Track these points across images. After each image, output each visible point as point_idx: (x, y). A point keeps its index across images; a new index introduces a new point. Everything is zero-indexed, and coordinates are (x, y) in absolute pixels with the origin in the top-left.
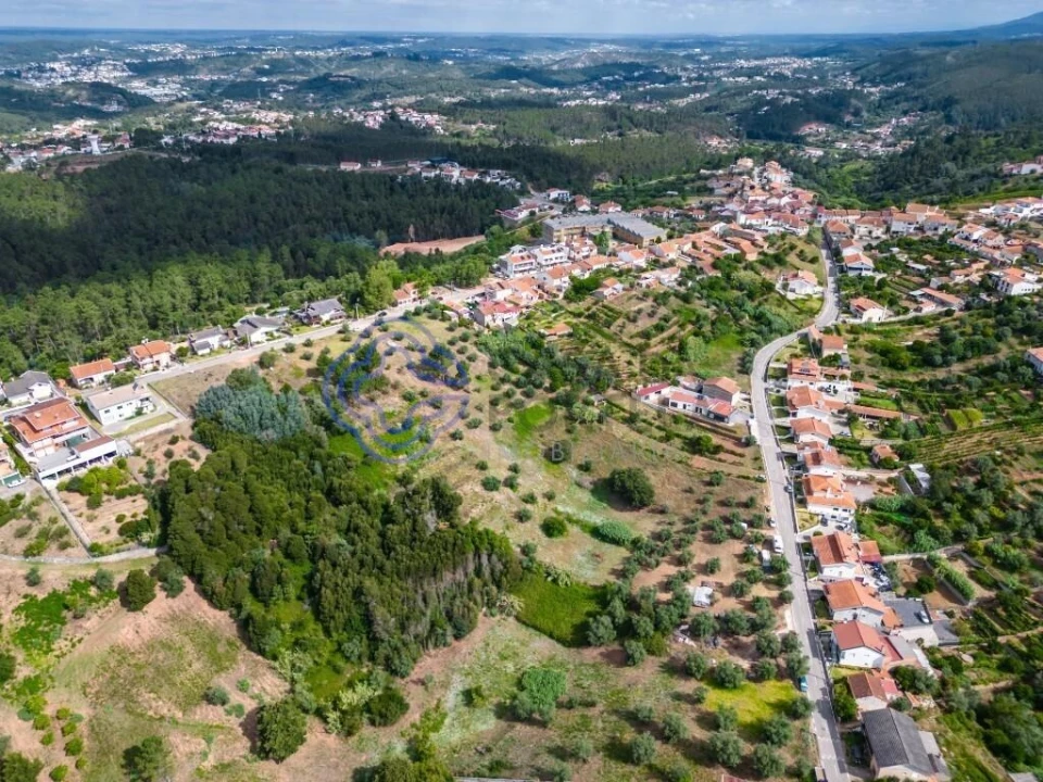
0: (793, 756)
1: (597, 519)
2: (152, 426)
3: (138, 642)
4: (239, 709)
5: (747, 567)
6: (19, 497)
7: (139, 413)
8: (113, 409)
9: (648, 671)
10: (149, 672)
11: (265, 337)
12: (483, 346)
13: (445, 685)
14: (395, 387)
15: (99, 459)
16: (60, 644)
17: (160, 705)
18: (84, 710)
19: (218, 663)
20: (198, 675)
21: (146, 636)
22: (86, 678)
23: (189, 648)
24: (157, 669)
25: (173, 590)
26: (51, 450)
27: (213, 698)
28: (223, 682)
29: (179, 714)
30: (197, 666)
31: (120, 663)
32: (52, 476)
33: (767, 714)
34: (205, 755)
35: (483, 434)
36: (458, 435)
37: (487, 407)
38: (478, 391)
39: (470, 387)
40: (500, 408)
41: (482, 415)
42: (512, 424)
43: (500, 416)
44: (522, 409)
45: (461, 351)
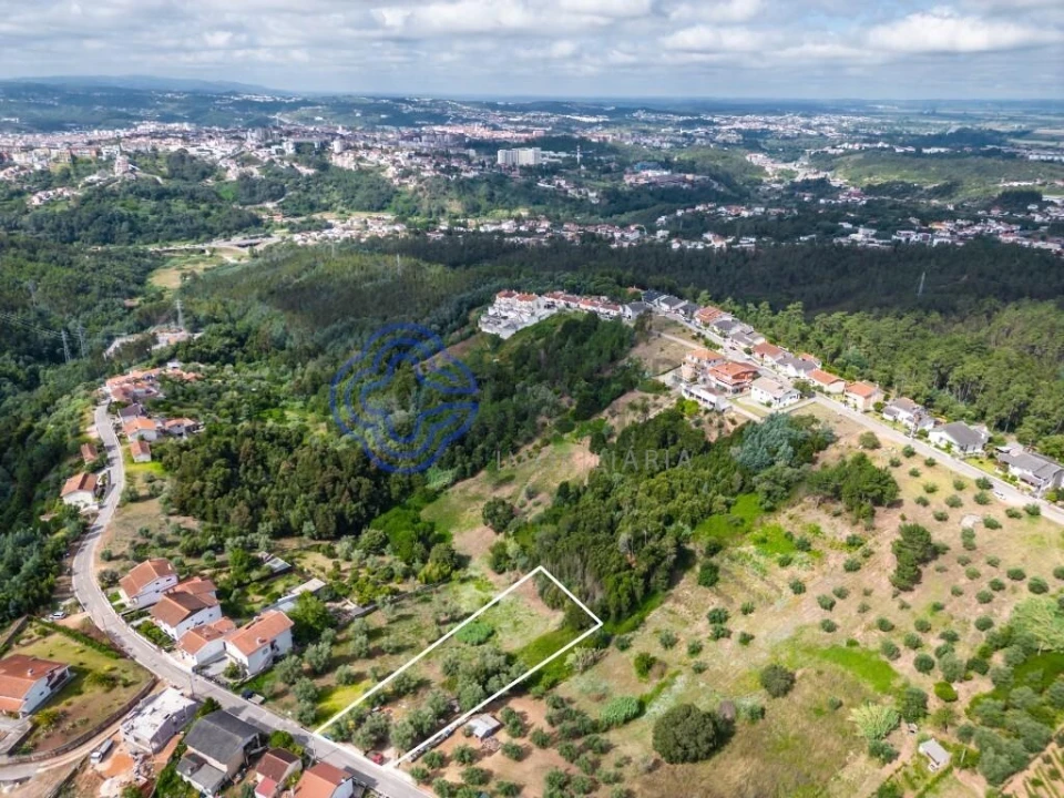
2: (751, 412)
4: (524, 505)
6: (669, 389)
7: (769, 405)
8: (759, 390)
10: (555, 469)
11: (943, 444)
14: (868, 529)
15: (706, 401)
16: (579, 439)
17: (534, 479)
20: (549, 487)
22: (557, 453)
24: (556, 472)
28: (542, 496)
29: (527, 485)
30: (556, 485)
31: (562, 459)
32: (687, 391)
35: (813, 616)
36: (799, 588)
37: (872, 617)
38: (904, 606)
39: (907, 597)
40: (877, 634)
41: (854, 614)
42: (844, 645)
43: (858, 635)
44: (884, 658)
45: (998, 586)
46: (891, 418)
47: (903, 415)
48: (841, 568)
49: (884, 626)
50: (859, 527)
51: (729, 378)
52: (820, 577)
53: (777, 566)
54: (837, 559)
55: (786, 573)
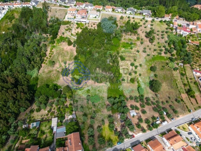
0: (99, 147)
1: (143, 86)
2: (94, 20)
3: (65, 50)
4: (66, 66)
5: (151, 120)
6: (71, 22)
7: (96, 17)
8: (92, 15)
9: (107, 113)
10: (63, 54)
11: (129, 13)
12: (169, 36)
13: (88, 86)
14: (138, 35)
15: (83, 22)
16: (60, 44)
17: (60, 59)
18: (55, 53)
19: (70, 59)
20: (67, 59)
21: (67, 50)
22: (58, 50)
23: (69, 55)
24: (64, 55)
25: (74, 46)
26: (80, 17)
27: (65, 63)
28: (68, 62)
29: (61, 62)
30: (68, 58)
31: (62, 51)
32: (76, 21)
33: (107, 138)
34: (58, 68)
35: (144, 55)
36: (138, 51)
37: (152, 50)
38: (154, 45)
39: (154, 44)
40: (155, 52)
41: (149, 51)
42: (153, 57)
43: (153, 54)
44: (160, 55)
45: (162, 35)
46: (117, 12)
47: (120, 10)
48: (140, 44)
49: (155, 50)
50: (136, 35)
51: (84, 14)
52: (139, 48)
53: (131, 50)
54: (138, 43)
55: (133, 50)
